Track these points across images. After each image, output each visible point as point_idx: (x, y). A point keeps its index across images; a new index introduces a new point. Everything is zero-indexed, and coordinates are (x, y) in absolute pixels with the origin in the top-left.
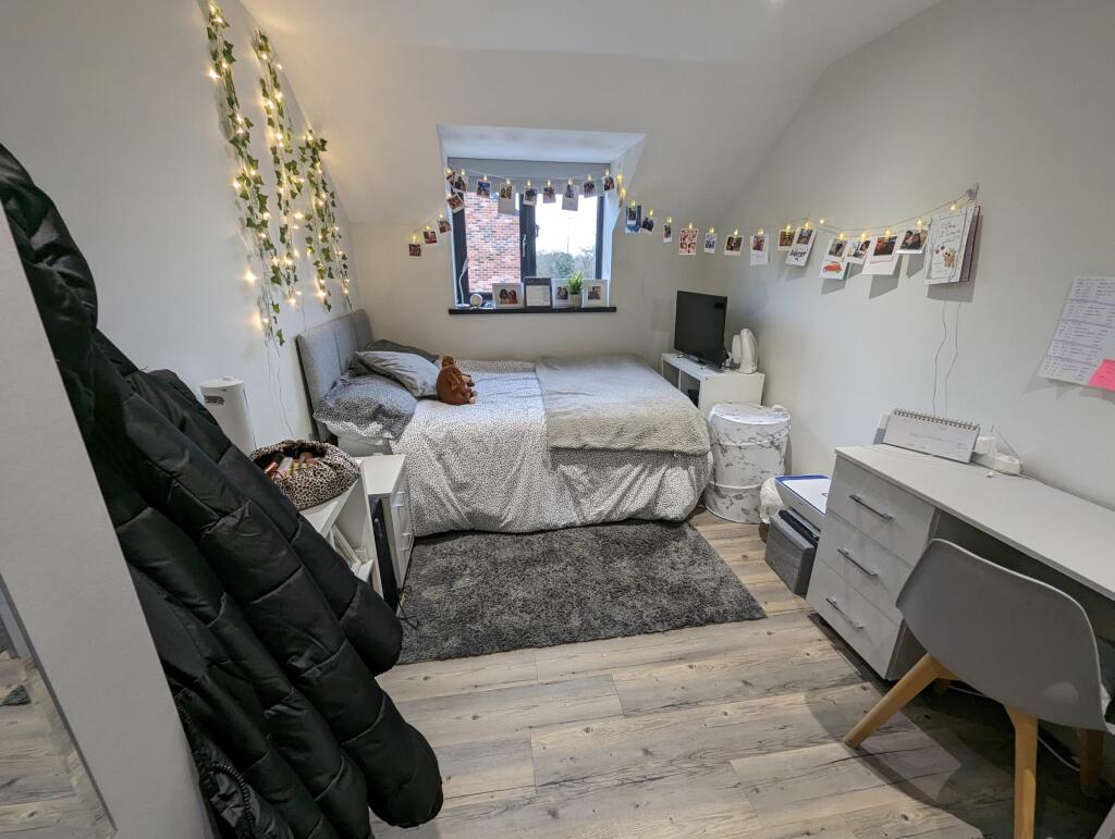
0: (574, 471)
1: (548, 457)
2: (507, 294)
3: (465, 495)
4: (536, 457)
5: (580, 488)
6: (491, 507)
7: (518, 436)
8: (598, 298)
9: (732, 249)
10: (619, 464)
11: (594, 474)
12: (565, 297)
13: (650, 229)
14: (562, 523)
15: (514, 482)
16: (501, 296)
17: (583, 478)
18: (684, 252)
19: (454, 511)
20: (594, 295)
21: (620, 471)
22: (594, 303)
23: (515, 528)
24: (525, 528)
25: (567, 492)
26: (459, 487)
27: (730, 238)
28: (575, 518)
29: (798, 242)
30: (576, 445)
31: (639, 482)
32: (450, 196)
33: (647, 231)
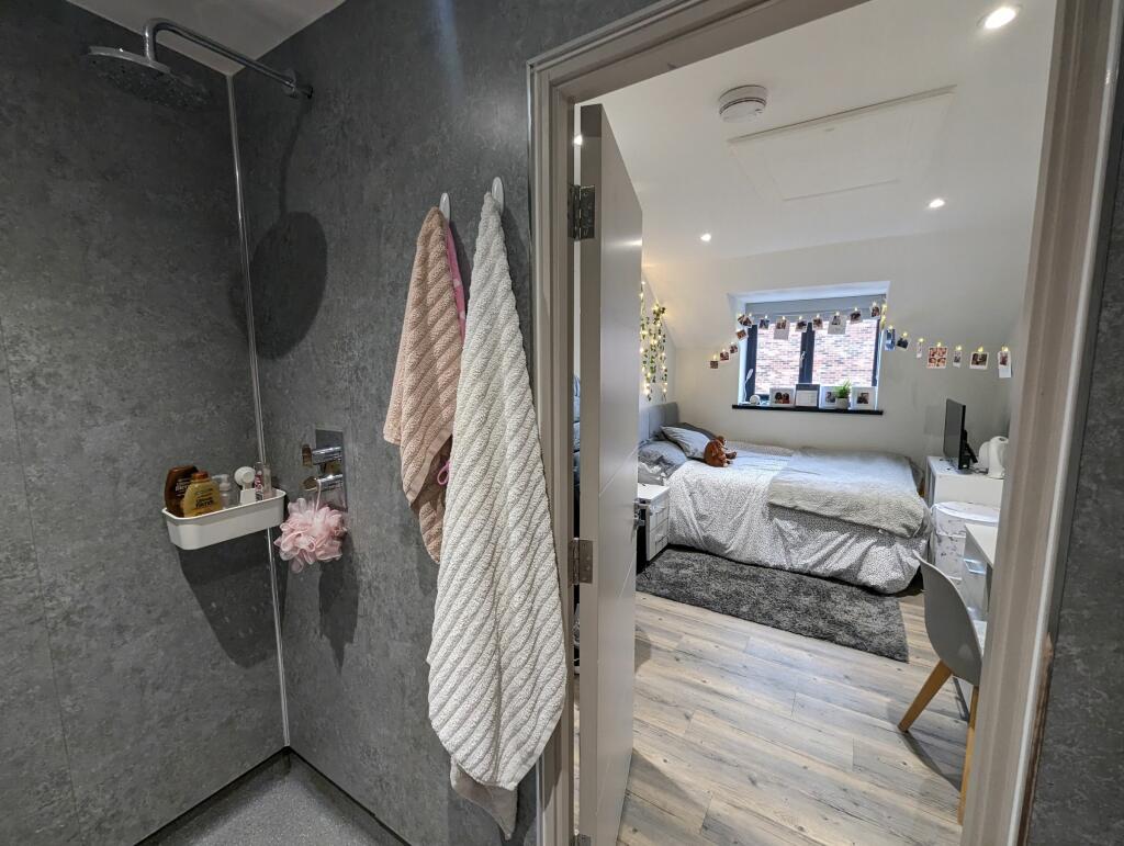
0: (787, 525)
1: (767, 510)
2: (782, 397)
3: (704, 524)
4: (757, 508)
5: (790, 539)
6: (720, 536)
7: (747, 491)
8: (866, 402)
9: (977, 363)
10: (827, 529)
11: (803, 531)
12: (833, 401)
13: (905, 347)
14: (772, 564)
15: (739, 523)
16: (776, 398)
17: (793, 532)
18: (933, 366)
19: (695, 531)
20: (863, 400)
21: (827, 535)
22: (862, 407)
23: (735, 557)
24: (743, 558)
25: (780, 541)
26: (701, 517)
27: (975, 355)
28: (784, 562)
30: (790, 505)
31: (841, 551)
32: (738, 330)
33: (902, 349)
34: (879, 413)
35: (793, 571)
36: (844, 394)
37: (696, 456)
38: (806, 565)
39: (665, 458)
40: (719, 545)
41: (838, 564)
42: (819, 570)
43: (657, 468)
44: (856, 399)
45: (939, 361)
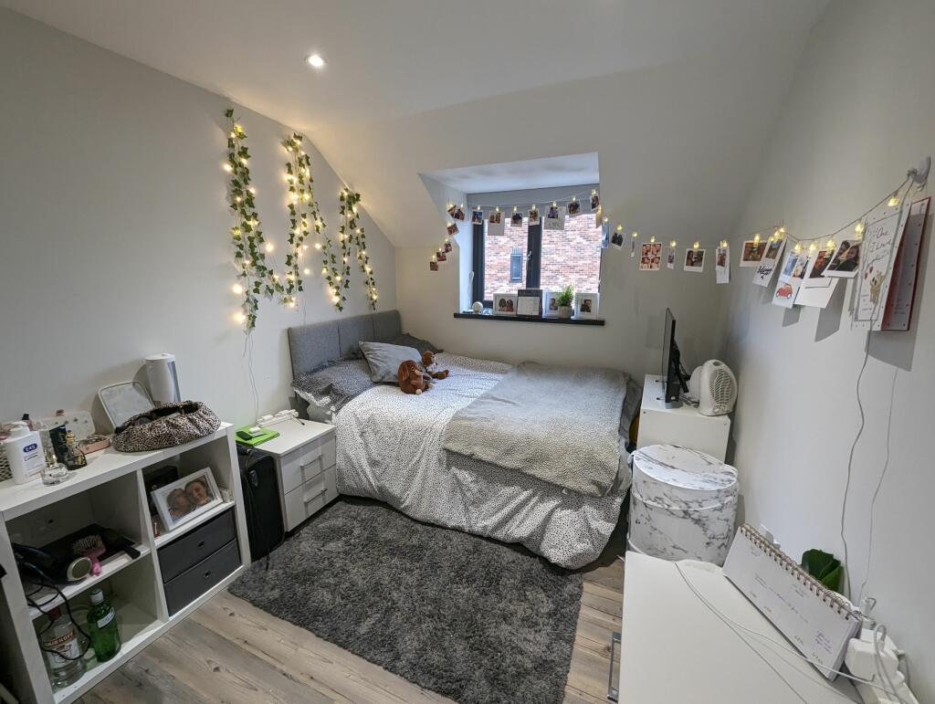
0: (466, 476)
1: (444, 456)
2: (506, 303)
3: (378, 472)
4: (433, 454)
5: (468, 494)
6: (395, 489)
7: (424, 431)
8: (589, 311)
9: (692, 265)
10: (508, 483)
11: (483, 484)
12: (556, 309)
13: (620, 244)
14: (451, 524)
15: (413, 473)
16: (500, 305)
17: (471, 485)
18: (645, 268)
19: (370, 479)
20: (585, 307)
21: (508, 490)
22: (586, 316)
23: (410, 513)
24: (418, 516)
25: (459, 496)
26: (373, 463)
27: (690, 252)
28: (464, 523)
29: (767, 256)
30: (467, 452)
31: (527, 508)
32: (450, 225)
33: (616, 246)
34: (600, 323)
35: (472, 534)
36: (565, 300)
37: (386, 380)
38: (485, 527)
39: (336, 387)
40: (394, 497)
41: (520, 529)
42: (500, 535)
43: (326, 400)
45: (653, 261)
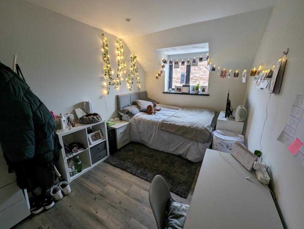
1: (160, 131)
2: (179, 89)
8: (204, 91)
9: (235, 77)
13: (214, 71)
14: (161, 150)
16: (177, 89)
19: (138, 138)
20: (203, 90)
22: (204, 93)
24: (152, 148)
27: (235, 73)
28: (165, 150)
29: (257, 74)
32: (162, 65)
33: (213, 71)
34: (208, 95)
35: (167, 153)
36: (197, 88)
37: (143, 110)
38: (171, 151)
39: (130, 112)
40: (145, 143)
41: (180, 152)
43: (127, 115)
44: (201, 90)
45: (224, 76)
